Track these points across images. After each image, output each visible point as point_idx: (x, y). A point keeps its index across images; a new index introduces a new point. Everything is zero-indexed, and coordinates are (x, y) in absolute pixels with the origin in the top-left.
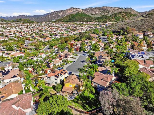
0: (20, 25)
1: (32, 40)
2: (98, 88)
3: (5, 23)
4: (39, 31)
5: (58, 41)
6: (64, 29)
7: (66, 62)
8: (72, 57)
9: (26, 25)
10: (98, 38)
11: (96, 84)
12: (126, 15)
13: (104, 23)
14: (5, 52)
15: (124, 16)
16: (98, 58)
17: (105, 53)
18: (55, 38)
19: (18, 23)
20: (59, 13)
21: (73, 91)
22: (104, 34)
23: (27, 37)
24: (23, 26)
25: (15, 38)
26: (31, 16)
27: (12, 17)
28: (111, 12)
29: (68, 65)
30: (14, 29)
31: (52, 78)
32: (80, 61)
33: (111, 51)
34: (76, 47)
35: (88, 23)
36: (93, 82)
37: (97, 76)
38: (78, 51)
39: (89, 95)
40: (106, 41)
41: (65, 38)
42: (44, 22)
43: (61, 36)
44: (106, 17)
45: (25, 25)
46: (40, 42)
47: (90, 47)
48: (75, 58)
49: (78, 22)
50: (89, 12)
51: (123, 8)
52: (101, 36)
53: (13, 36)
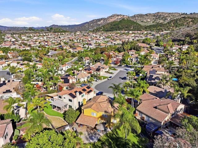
0: (50, 34)
1: (58, 51)
2: (146, 124)
3: (33, 33)
4: (70, 41)
5: (92, 52)
6: (102, 38)
7: (96, 77)
8: (107, 72)
9: (57, 34)
10: (149, 48)
11: (143, 116)
12: (191, 21)
13: (159, 32)
14: (20, 63)
15: (190, 22)
16: (148, 74)
17: (161, 66)
18: (88, 48)
19: (47, 33)
20: (99, 22)
21: (96, 125)
22: (158, 44)
23: (54, 47)
24: (52, 36)
25: (39, 48)
26: (65, 26)
27: (43, 27)
28: (169, 19)
29: (99, 82)
30: (41, 38)
31: (65, 98)
32: (118, 77)
33: (171, 63)
34: (115, 59)
35: (136, 32)
36: (138, 110)
37: (147, 100)
38: (119, 64)
39: (128, 138)
40: (162, 52)
41: (101, 49)
42: (79, 32)
43: (97, 46)
44: (161, 25)
45: (55, 35)
46: (68, 52)
47: (136, 60)
48: (111, 73)
49: (122, 32)
50: (138, 19)
51: (186, 14)
52: (153, 47)
53: (37, 46)
